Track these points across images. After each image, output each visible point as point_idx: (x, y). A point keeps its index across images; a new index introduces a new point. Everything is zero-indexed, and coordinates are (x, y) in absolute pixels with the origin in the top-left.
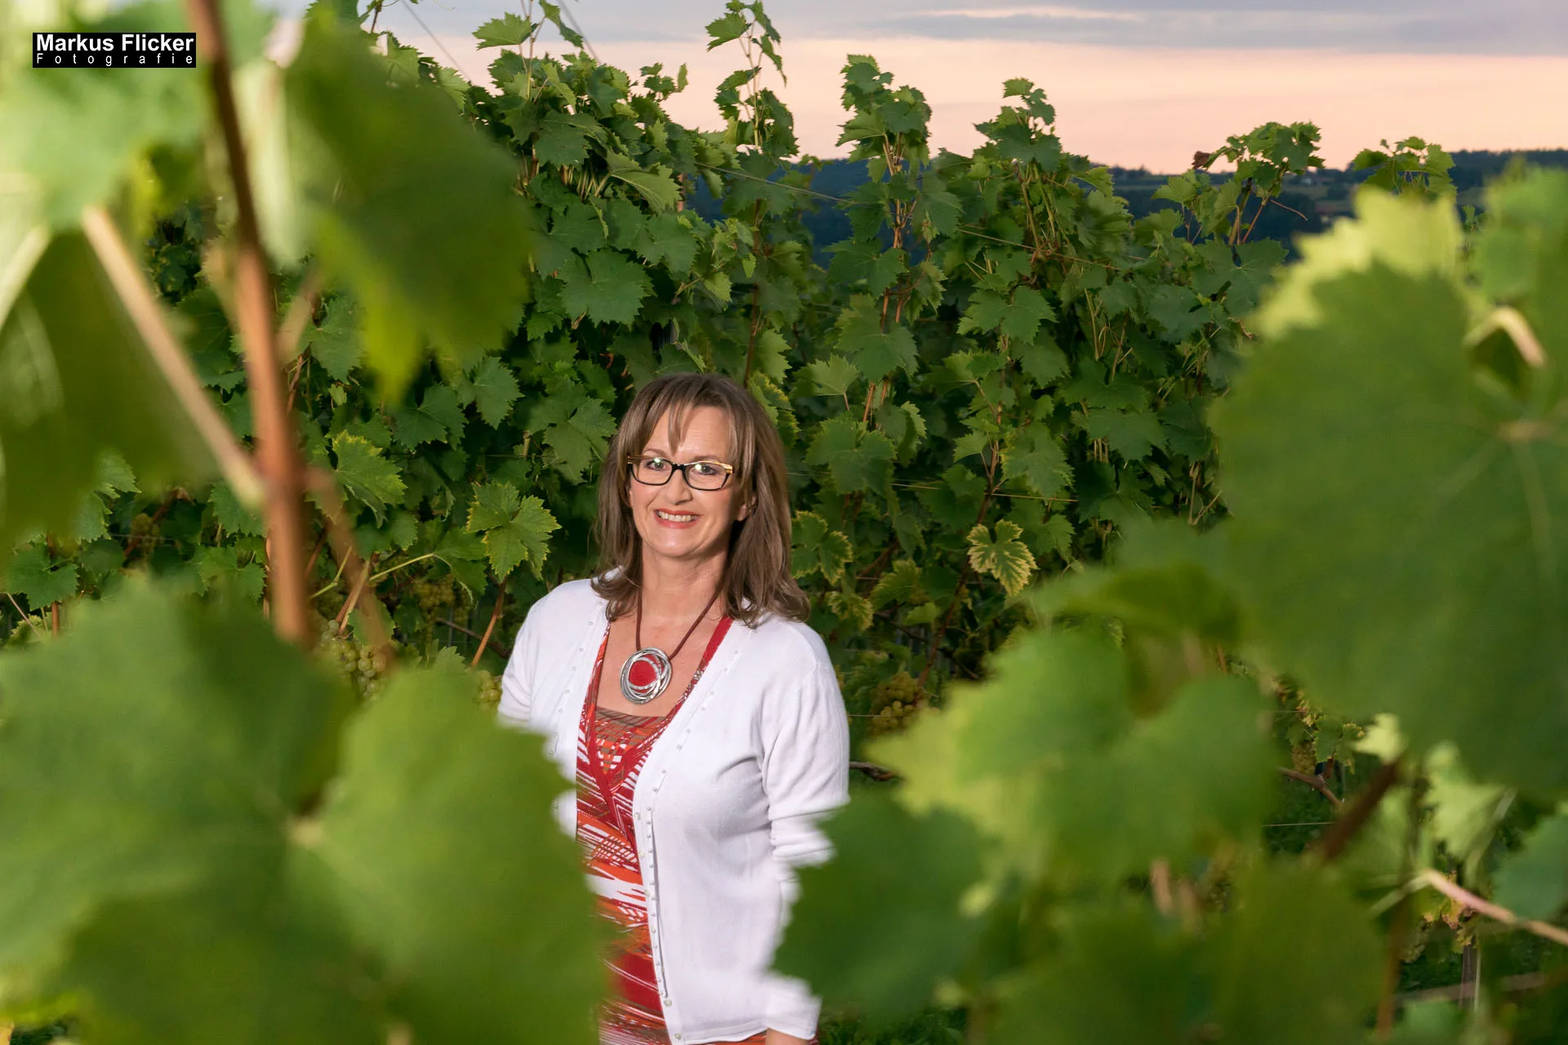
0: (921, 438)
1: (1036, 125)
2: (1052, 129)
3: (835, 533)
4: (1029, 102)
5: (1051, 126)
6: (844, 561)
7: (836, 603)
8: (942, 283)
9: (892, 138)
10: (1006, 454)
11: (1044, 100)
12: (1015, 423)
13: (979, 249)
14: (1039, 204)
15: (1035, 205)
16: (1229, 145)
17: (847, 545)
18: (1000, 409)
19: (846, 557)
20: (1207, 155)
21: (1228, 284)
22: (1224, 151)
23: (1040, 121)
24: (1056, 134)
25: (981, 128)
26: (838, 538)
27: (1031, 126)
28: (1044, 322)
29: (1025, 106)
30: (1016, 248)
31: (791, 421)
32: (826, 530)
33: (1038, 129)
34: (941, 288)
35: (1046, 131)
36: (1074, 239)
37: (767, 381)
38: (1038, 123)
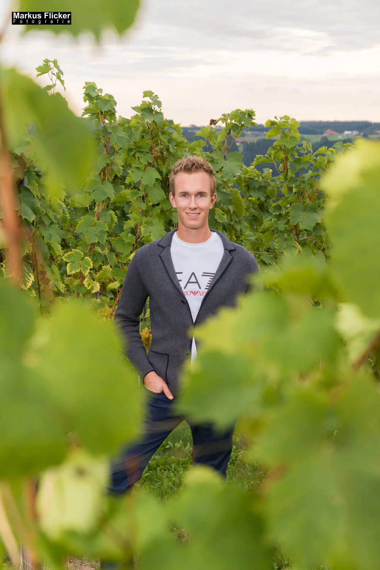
0: (116, 223)
1: (154, 108)
2: (161, 110)
3: (86, 257)
4: (152, 99)
5: (160, 108)
6: (89, 267)
7: (87, 283)
8: (122, 166)
9: (102, 113)
10: (143, 227)
11: (158, 99)
12: (146, 216)
13: (134, 152)
14: (156, 137)
15: (154, 137)
16: (222, 117)
17: (90, 262)
18: (141, 211)
19: (90, 266)
20: (215, 121)
21: (222, 167)
22: (221, 119)
23: (156, 107)
24: (162, 111)
25: (134, 109)
26: (87, 259)
27: (153, 108)
28: (157, 179)
29: (151, 101)
30: (147, 153)
31: (67, 214)
32: (83, 256)
33: (155, 109)
34: (121, 168)
35: (158, 110)
36: (168, 150)
37: (58, 199)
38: (156, 108)
